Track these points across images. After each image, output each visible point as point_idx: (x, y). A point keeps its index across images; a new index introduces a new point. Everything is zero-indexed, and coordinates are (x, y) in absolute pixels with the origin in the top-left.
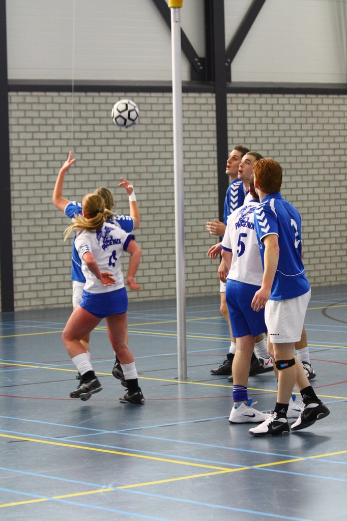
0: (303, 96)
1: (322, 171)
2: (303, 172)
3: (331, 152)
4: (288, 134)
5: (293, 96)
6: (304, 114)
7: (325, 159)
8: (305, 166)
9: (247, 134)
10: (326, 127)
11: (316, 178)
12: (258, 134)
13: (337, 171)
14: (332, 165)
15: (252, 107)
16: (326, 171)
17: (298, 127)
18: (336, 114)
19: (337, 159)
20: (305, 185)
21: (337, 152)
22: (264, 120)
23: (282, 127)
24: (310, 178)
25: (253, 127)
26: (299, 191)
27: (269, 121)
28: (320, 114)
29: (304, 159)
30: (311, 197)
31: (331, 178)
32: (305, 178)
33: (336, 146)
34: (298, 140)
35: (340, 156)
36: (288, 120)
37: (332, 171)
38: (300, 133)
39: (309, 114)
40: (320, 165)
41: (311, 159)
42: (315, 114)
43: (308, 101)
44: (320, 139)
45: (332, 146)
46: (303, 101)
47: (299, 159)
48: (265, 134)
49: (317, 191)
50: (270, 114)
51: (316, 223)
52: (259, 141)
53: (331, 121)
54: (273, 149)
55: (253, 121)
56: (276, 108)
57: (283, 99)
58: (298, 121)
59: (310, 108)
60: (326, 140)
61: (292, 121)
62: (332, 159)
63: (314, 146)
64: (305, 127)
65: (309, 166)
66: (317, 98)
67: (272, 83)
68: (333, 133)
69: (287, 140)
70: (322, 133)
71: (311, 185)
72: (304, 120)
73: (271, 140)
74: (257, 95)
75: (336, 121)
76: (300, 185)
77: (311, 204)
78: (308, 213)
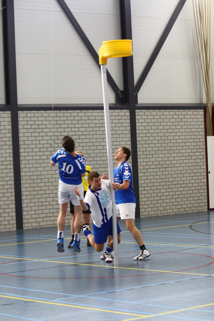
0: (177, 110)
1: (188, 151)
2: (178, 151)
3: (192, 140)
4: (169, 131)
5: (171, 110)
6: (177, 120)
7: (189, 144)
8: (178, 148)
9: (147, 132)
10: (189, 127)
11: (184, 154)
12: (153, 131)
13: (195, 151)
14: (193, 147)
15: (149, 117)
16: (190, 151)
17: (174, 127)
18: (195, 120)
19: (195, 144)
20: (179, 158)
21: (196, 140)
22: (156, 124)
23: (166, 127)
24: (181, 155)
25: (150, 128)
26: (175, 162)
27: (159, 124)
28: (186, 120)
29: (178, 145)
30: (182, 165)
31: (192, 154)
32: (179, 155)
33: (195, 137)
34: (174, 134)
35: (197, 142)
36: (168, 124)
37: (193, 151)
38: (175, 131)
39: (180, 120)
40: (186, 148)
41: (181, 144)
42: (183, 120)
43: (179, 113)
44: (186, 134)
45: (193, 137)
46: (177, 113)
47: (175, 145)
48: (156, 131)
49: (185, 161)
50: (159, 120)
51: (185, 179)
52: (154, 135)
53: (192, 123)
54: (161, 140)
55: (150, 124)
56: (162, 117)
57: (166, 112)
58: (174, 124)
59: (180, 117)
60: (190, 134)
61: (171, 124)
62: (193, 144)
63: (183, 137)
64: (178, 127)
65: (181, 148)
66: (184, 111)
67: (160, 104)
68: (193, 130)
69: (168, 134)
70: (187, 130)
71: (182, 158)
72: (177, 124)
73: (160, 135)
74: (152, 111)
75: (194, 123)
76: (176, 158)
77: (182, 169)
78: (180, 174)
